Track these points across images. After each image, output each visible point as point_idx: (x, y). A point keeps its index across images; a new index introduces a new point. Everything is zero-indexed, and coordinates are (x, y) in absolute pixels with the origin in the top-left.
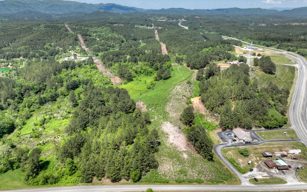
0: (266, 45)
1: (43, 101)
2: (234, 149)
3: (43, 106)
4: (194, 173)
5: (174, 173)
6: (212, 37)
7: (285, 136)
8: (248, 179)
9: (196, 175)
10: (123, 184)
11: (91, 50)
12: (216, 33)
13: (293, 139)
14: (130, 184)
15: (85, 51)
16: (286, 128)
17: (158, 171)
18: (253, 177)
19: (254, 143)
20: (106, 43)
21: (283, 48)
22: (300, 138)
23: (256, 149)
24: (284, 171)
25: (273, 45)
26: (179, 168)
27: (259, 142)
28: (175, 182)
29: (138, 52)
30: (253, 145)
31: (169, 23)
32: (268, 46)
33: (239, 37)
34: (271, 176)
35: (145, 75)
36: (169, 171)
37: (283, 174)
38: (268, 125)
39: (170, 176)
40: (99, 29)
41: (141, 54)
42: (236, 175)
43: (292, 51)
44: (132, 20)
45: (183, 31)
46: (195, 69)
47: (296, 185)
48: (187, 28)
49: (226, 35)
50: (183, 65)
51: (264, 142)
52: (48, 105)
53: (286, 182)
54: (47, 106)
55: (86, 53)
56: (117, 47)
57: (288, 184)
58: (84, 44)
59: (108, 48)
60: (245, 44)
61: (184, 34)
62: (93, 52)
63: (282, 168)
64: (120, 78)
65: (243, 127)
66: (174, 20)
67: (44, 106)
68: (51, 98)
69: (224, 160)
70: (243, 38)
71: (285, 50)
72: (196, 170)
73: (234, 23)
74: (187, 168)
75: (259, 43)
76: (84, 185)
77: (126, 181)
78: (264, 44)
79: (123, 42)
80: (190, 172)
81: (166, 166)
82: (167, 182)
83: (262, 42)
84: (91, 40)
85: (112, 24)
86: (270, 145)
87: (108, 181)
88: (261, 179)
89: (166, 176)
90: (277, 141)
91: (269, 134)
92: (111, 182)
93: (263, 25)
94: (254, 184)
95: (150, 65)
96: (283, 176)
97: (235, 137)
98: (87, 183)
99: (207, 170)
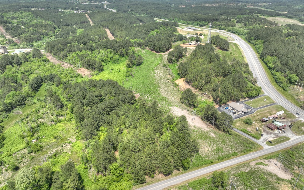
0: (199, 25)
1: (9, 107)
2: (239, 120)
3: (10, 113)
4: (228, 148)
5: (213, 152)
6: (146, 19)
7: (266, 102)
8: (265, 143)
9: (230, 149)
10: (176, 175)
11: (22, 40)
12: (146, 15)
13: (272, 103)
14: (182, 173)
15: (14, 42)
16: (262, 96)
17: (200, 154)
18: (266, 140)
19: (250, 113)
20: (36, 31)
21: (215, 27)
22: (276, 102)
23: (254, 117)
24: (283, 130)
25: (206, 25)
26: (214, 147)
27: (253, 111)
28: (218, 160)
29: (87, 39)
30: (250, 114)
31: (94, 6)
32: (201, 26)
33: (171, 19)
34: (278, 136)
35: (113, 63)
36: (208, 152)
37: (284, 133)
38: (252, 95)
39: (211, 156)
40: (17, 15)
41: (91, 41)
42: (255, 141)
43: (223, 30)
44: (51, 3)
45: (116, 14)
46: (161, 52)
47: (297, 139)
48: (114, 11)
49: (157, 17)
50: (146, 49)
51: (256, 110)
52: (18, 111)
53: (289, 139)
54: (17, 113)
55: (17, 44)
56: (51, 35)
57: (292, 139)
58: (7, 33)
59: (42, 36)
60: (181, 25)
61: (117, 17)
62: (26, 43)
63: (282, 128)
64: (87, 69)
65: (234, 101)
66: (98, 3)
67: (12, 113)
68: (19, 102)
69: (238, 132)
70: (175, 20)
71: (217, 29)
72: (228, 145)
73: (158, 5)
74: (220, 145)
75: (193, 24)
76: (140, 187)
77: (178, 172)
78: (198, 24)
79: (55, 28)
80: (225, 149)
81: (204, 148)
82: (211, 163)
83: (196, 23)
84: (15, 27)
85: (28, 8)
86: (262, 111)
87: (161, 176)
88: (273, 140)
89: (208, 157)
90: (264, 107)
91: (254, 102)
92: (165, 176)
93: (183, 6)
94: (271, 146)
95: (115, 52)
96: (285, 135)
97: (234, 109)
98: (141, 185)
99: (235, 143)
